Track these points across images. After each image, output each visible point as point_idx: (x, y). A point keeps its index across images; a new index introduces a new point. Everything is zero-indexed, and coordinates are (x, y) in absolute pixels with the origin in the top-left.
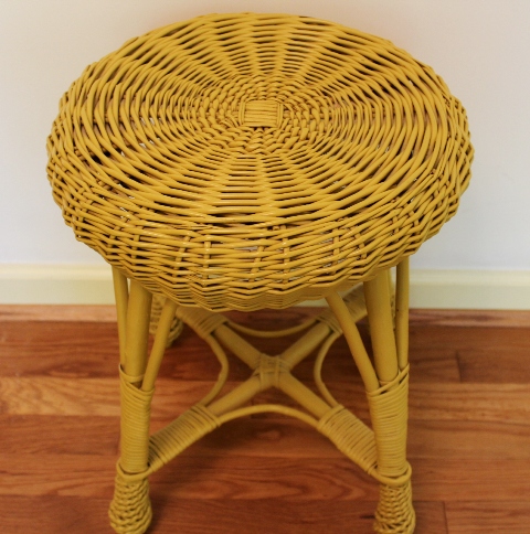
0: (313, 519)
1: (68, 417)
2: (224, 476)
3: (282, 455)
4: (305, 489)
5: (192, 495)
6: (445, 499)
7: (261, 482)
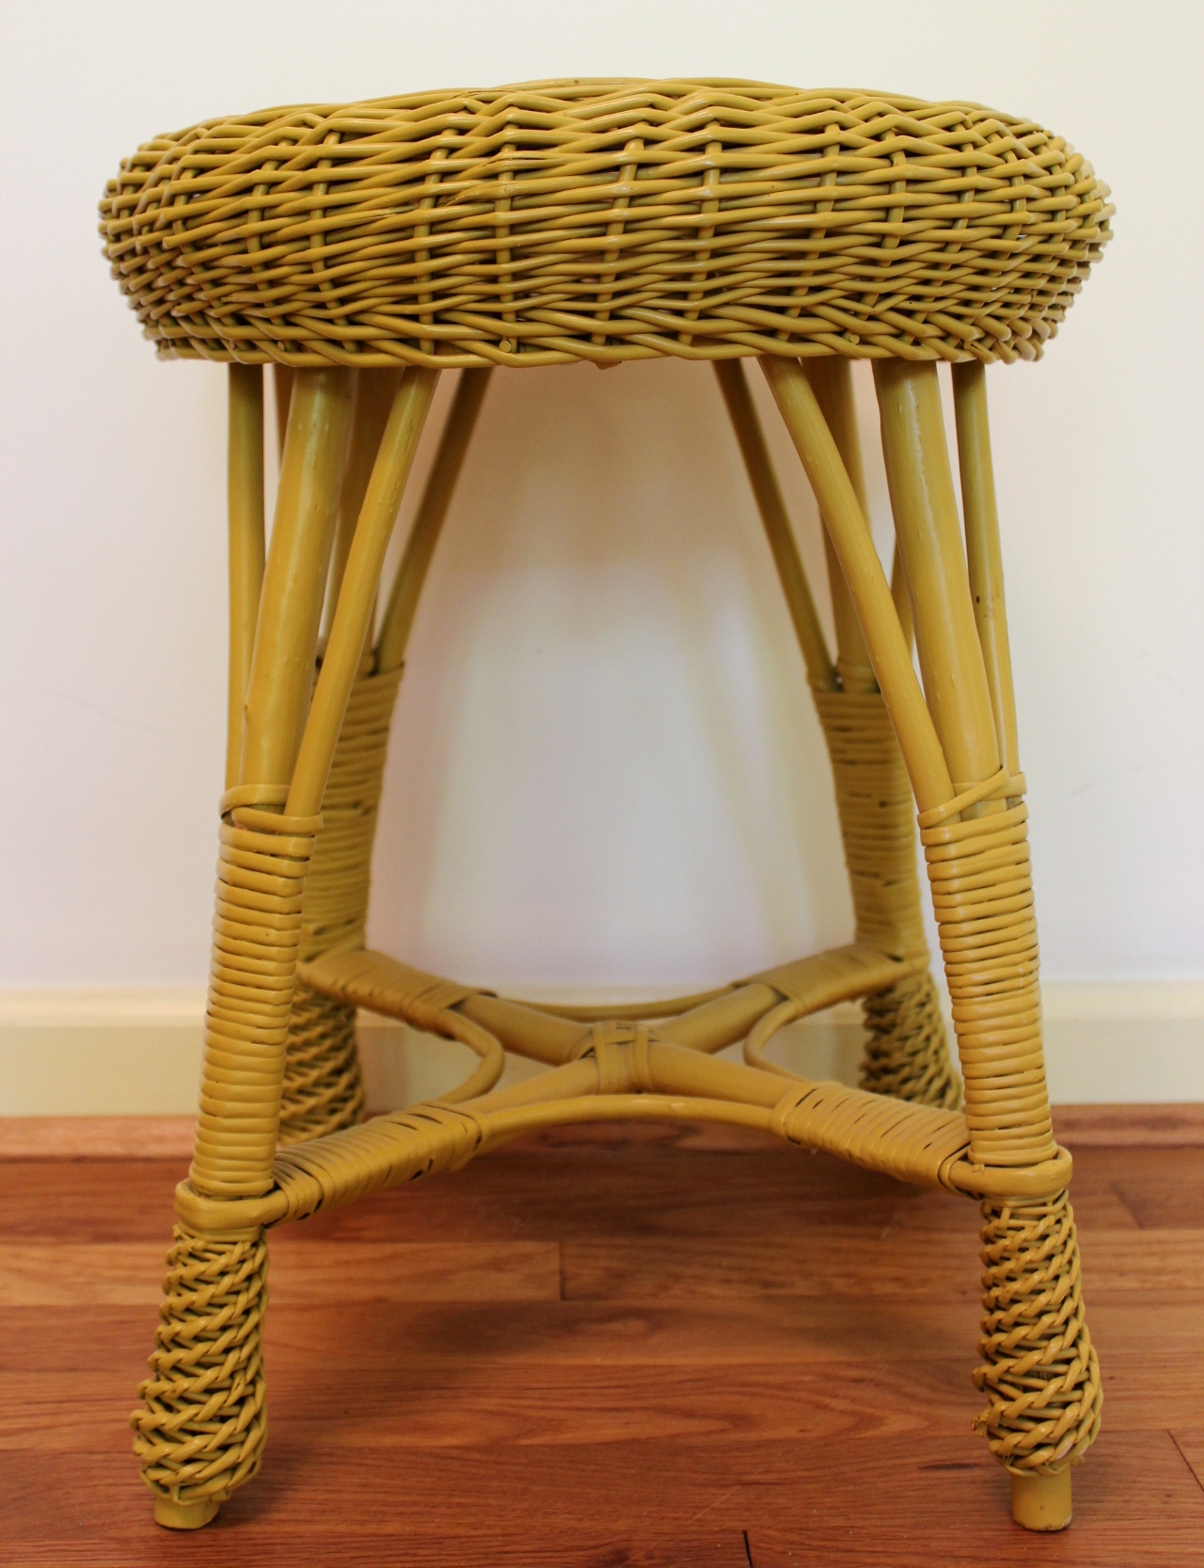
0: (771, 1477)
1: (23, 1308)
2: (489, 1403)
3: (661, 1361)
4: (738, 1420)
5: (388, 1441)
6: (1170, 1425)
7: (603, 1410)
